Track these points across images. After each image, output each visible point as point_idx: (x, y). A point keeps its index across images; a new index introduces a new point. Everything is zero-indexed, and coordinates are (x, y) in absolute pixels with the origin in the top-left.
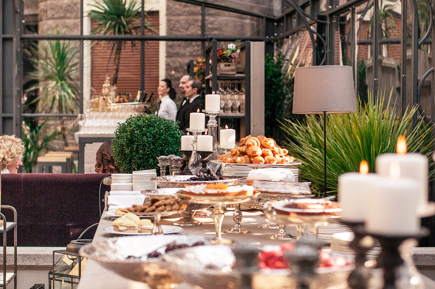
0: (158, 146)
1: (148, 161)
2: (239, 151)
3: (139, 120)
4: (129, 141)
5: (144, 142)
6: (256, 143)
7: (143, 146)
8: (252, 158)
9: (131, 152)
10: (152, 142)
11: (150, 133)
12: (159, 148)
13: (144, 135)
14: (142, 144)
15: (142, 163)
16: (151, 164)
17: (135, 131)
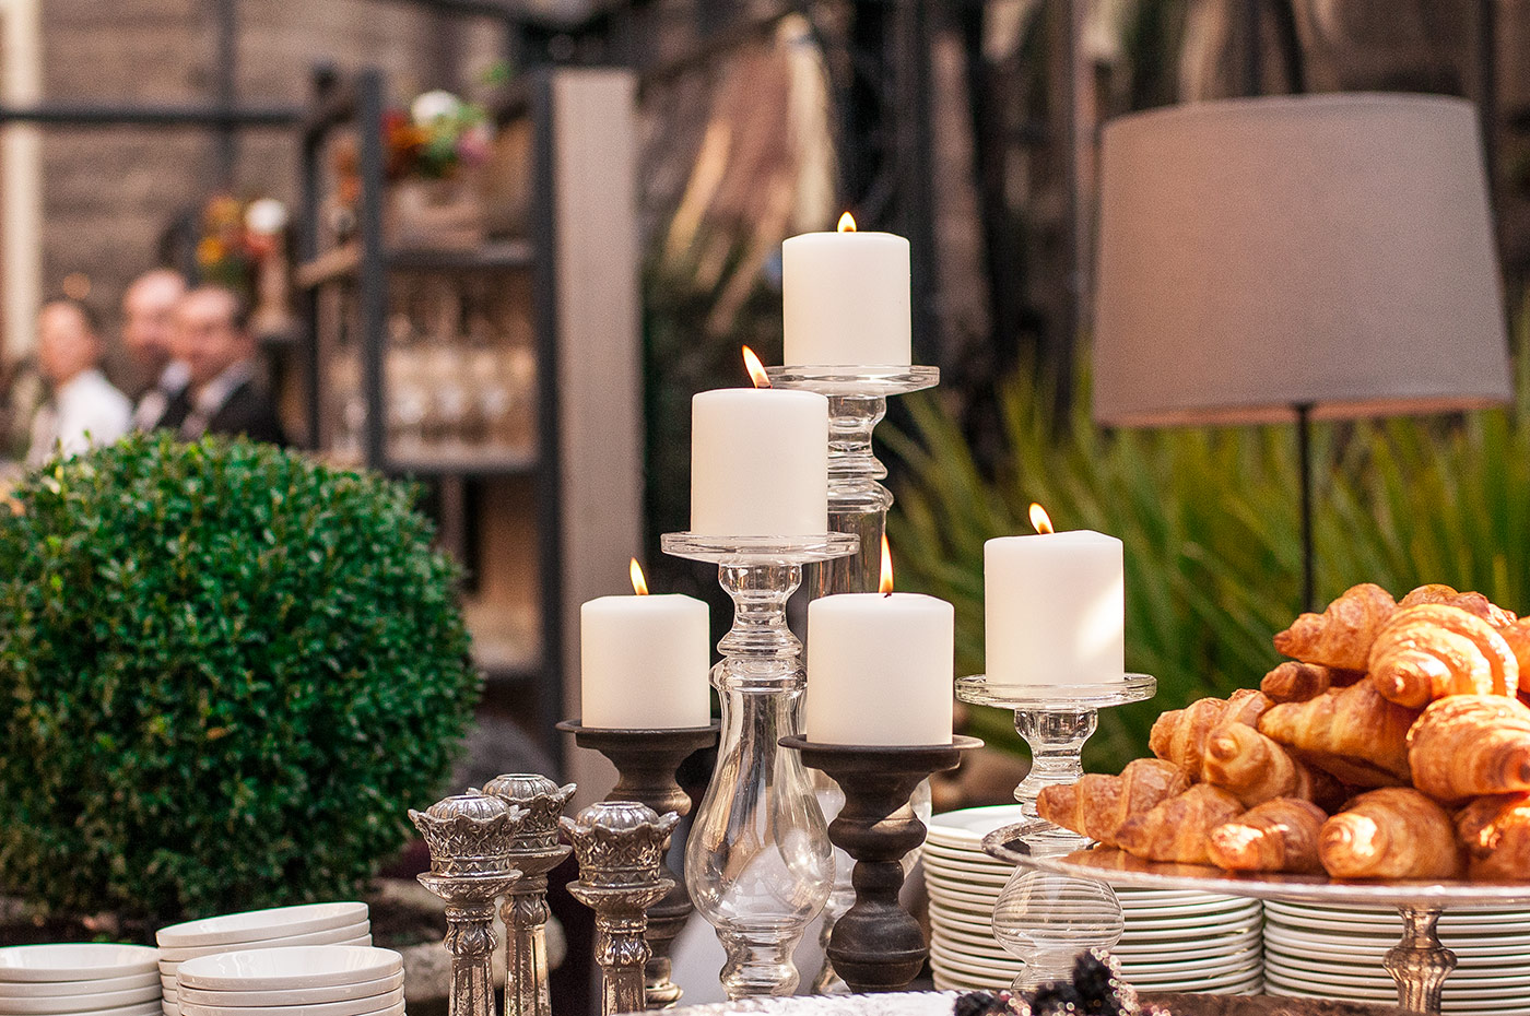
0: (294, 678)
1: (220, 801)
2: (1287, 745)
3: (123, 481)
4: (61, 639)
5: (180, 648)
6: (1481, 669)
7: (177, 682)
8: (1482, 824)
9: (75, 729)
10: (244, 648)
11: (227, 577)
12: (304, 696)
13: (174, 598)
14: (163, 667)
15: (164, 811)
16: (241, 822)
17: (97, 561)
